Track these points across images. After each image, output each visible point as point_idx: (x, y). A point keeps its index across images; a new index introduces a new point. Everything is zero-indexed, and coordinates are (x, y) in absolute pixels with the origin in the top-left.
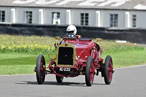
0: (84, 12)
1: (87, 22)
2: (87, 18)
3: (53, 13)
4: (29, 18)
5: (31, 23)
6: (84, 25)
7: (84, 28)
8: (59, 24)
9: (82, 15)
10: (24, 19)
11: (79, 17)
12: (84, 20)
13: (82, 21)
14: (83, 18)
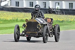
0: (71, 2)
1: (72, 7)
2: (72, 5)
3: (56, 3)
4: (45, 5)
5: (45, 7)
6: (71, 9)
7: (71, 10)
8: (59, 8)
9: (70, 4)
10: (42, 6)
11: (68, 5)
12: (71, 6)
13: (70, 7)
14: (70, 5)
